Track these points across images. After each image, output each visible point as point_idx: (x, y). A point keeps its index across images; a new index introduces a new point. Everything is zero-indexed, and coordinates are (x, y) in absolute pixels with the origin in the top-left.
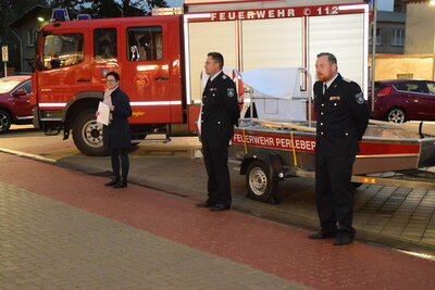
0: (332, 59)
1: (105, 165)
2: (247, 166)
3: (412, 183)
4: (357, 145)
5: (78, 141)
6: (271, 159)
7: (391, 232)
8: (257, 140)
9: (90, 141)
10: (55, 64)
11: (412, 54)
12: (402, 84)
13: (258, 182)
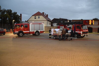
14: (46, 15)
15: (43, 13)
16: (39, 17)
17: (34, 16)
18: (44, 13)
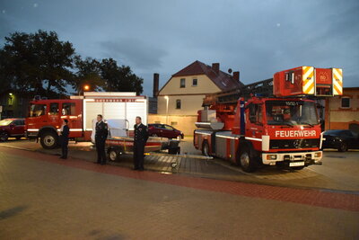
0: (140, 118)
1: (60, 151)
2: (110, 150)
3: (159, 155)
4: (145, 144)
5: (42, 143)
6: (118, 148)
7: (153, 168)
8: (113, 142)
9: (47, 143)
10: (34, 115)
11: (159, 114)
12: (157, 125)
13: (113, 156)
14: (232, 74)
15: (216, 66)
16: (195, 83)
17: (179, 79)
18: (218, 64)
